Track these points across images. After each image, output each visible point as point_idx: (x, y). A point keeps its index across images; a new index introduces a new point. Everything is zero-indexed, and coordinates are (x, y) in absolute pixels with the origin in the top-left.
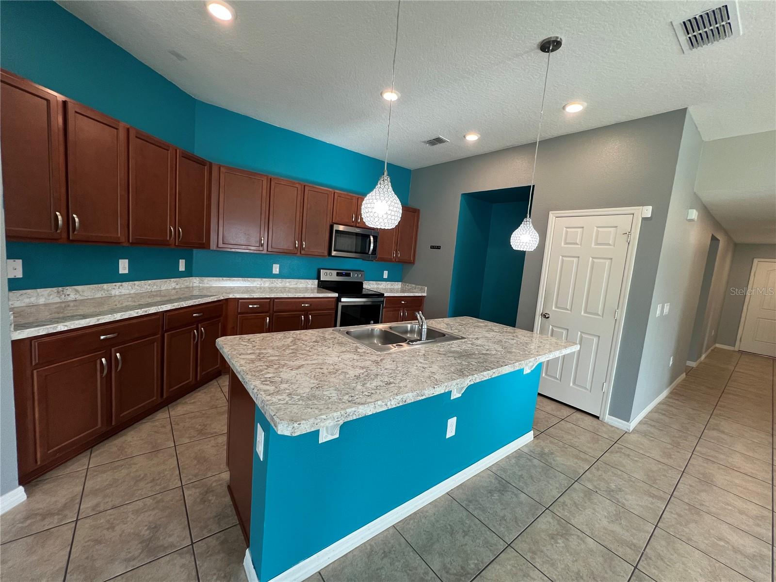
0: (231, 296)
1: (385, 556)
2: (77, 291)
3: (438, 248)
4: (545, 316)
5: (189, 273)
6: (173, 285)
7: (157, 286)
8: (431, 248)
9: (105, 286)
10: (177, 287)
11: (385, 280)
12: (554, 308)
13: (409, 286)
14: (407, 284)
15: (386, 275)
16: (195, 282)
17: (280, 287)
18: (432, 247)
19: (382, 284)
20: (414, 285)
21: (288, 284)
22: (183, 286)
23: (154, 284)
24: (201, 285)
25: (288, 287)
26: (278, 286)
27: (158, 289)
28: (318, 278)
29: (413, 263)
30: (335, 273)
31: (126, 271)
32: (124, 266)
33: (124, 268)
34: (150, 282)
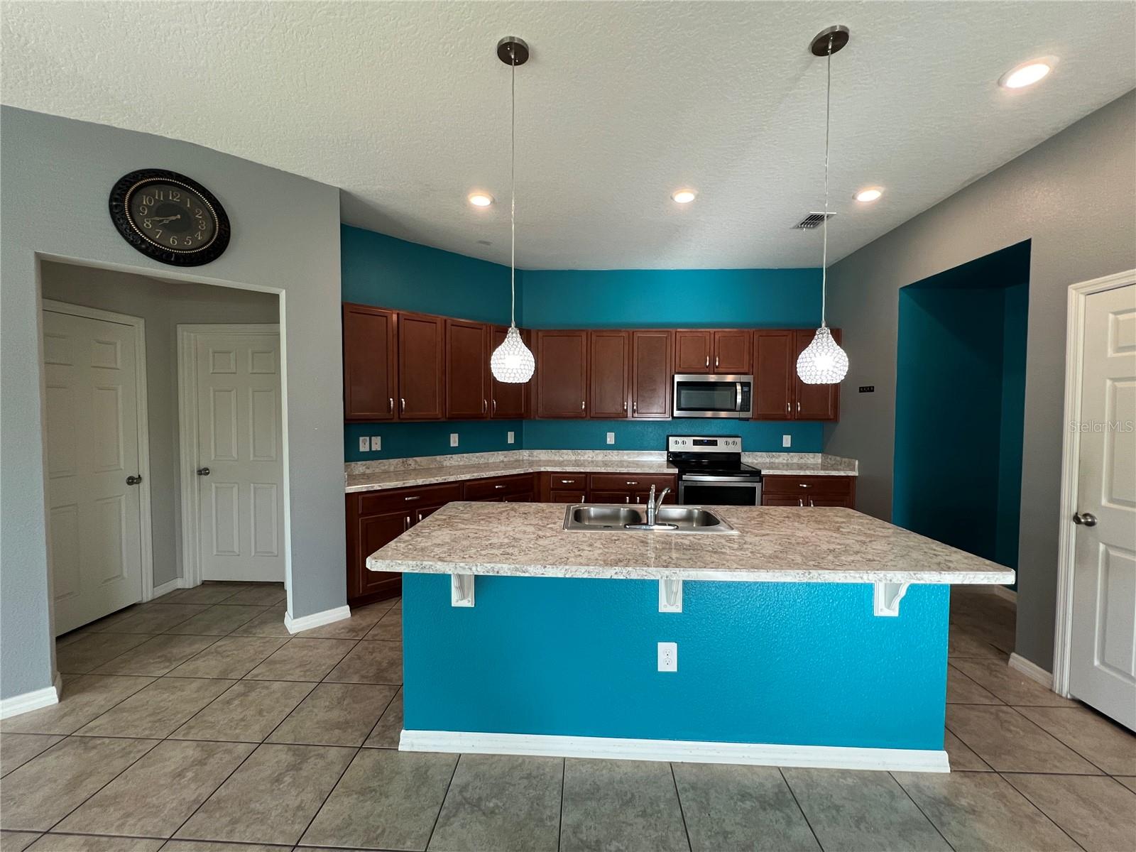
0: (543, 469)
1: (527, 778)
2: (416, 461)
3: (871, 389)
4: (1084, 520)
5: (518, 446)
6: (501, 458)
7: (485, 458)
8: (860, 391)
9: (438, 458)
10: (505, 460)
11: (787, 450)
12: (1104, 502)
13: (832, 459)
14: (830, 457)
15: (787, 441)
16: (525, 454)
17: (615, 461)
18: (862, 390)
19: (780, 456)
20: (838, 458)
21: (626, 458)
22: (512, 459)
23: (482, 457)
24: (530, 458)
25: (626, 461)
26: (614, 459)
27: (486, 461)
28: (667, 449)
29: (835, 419)
30: (690, 440)
31: (457, 445)
32: (454, 440)
33: (455, 442)
34: (478, 454)
